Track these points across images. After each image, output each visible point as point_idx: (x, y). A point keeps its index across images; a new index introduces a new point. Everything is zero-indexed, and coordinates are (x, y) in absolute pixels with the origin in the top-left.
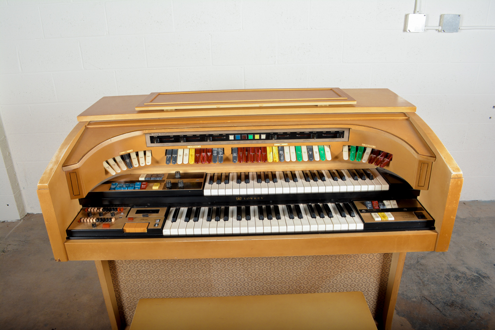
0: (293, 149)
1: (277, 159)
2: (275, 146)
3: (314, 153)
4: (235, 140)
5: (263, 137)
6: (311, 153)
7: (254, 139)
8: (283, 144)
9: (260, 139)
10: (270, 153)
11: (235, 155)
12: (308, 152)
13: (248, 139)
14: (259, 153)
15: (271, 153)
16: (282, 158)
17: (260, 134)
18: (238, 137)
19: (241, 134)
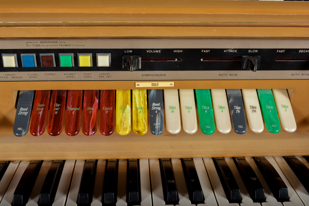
0: (188, 97)
1: (143, 127)
2: (140, 89)
3: (249, 110)
4: (20, 68)
5: (104, 60)
6: (238, 108)
7: (76, 67)
8: (161, 85)
9: (95, 67)
10: (124, 109)
11: (24, 111)
12: (231, 107)
13: (59, 68)
14: (94, 109)
15: (128, 107)
16: (157, 124)
17: (94, 53)
18: (30, 60)
19: (37, 52)
